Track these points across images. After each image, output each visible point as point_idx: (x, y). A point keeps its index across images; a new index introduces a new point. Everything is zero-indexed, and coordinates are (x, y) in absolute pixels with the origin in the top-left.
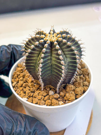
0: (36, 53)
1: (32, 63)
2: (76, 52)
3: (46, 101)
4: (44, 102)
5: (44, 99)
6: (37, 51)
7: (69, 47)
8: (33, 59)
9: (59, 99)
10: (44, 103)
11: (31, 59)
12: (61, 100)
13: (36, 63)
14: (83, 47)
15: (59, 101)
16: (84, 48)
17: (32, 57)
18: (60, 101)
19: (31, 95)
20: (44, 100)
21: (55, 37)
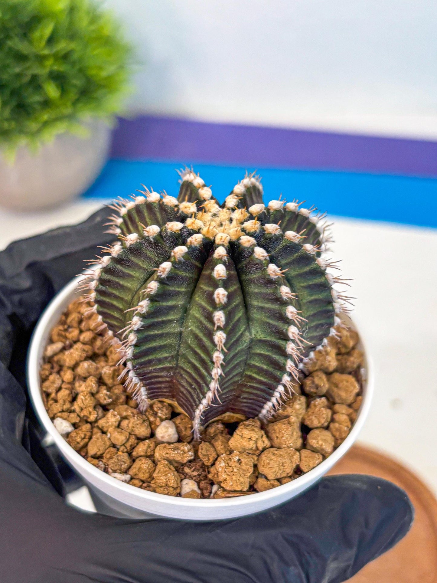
0: (140, 268)
1: (117, 298)
2: (292, 313)
3: (137, 461)
4: (128, 462)
5: (133, 448)
6: (148, 259)
7: (269, 282)
8: (122, 287)
9: (187, 470)
10: (125, 466)
11: (118, 283)
12: (195, 473)
13: (130, 304)
14: (342, 294)
15: (186, 476)
16: (345, 298)
17: (124, 276)
18: (191, 478)
19: (92, 418)
20: (130, 454)
21: (234, 222)
